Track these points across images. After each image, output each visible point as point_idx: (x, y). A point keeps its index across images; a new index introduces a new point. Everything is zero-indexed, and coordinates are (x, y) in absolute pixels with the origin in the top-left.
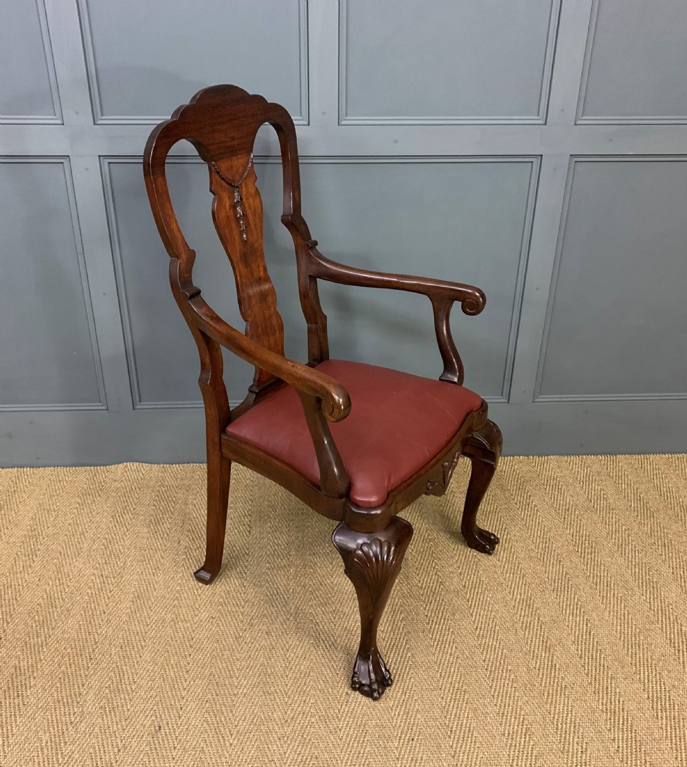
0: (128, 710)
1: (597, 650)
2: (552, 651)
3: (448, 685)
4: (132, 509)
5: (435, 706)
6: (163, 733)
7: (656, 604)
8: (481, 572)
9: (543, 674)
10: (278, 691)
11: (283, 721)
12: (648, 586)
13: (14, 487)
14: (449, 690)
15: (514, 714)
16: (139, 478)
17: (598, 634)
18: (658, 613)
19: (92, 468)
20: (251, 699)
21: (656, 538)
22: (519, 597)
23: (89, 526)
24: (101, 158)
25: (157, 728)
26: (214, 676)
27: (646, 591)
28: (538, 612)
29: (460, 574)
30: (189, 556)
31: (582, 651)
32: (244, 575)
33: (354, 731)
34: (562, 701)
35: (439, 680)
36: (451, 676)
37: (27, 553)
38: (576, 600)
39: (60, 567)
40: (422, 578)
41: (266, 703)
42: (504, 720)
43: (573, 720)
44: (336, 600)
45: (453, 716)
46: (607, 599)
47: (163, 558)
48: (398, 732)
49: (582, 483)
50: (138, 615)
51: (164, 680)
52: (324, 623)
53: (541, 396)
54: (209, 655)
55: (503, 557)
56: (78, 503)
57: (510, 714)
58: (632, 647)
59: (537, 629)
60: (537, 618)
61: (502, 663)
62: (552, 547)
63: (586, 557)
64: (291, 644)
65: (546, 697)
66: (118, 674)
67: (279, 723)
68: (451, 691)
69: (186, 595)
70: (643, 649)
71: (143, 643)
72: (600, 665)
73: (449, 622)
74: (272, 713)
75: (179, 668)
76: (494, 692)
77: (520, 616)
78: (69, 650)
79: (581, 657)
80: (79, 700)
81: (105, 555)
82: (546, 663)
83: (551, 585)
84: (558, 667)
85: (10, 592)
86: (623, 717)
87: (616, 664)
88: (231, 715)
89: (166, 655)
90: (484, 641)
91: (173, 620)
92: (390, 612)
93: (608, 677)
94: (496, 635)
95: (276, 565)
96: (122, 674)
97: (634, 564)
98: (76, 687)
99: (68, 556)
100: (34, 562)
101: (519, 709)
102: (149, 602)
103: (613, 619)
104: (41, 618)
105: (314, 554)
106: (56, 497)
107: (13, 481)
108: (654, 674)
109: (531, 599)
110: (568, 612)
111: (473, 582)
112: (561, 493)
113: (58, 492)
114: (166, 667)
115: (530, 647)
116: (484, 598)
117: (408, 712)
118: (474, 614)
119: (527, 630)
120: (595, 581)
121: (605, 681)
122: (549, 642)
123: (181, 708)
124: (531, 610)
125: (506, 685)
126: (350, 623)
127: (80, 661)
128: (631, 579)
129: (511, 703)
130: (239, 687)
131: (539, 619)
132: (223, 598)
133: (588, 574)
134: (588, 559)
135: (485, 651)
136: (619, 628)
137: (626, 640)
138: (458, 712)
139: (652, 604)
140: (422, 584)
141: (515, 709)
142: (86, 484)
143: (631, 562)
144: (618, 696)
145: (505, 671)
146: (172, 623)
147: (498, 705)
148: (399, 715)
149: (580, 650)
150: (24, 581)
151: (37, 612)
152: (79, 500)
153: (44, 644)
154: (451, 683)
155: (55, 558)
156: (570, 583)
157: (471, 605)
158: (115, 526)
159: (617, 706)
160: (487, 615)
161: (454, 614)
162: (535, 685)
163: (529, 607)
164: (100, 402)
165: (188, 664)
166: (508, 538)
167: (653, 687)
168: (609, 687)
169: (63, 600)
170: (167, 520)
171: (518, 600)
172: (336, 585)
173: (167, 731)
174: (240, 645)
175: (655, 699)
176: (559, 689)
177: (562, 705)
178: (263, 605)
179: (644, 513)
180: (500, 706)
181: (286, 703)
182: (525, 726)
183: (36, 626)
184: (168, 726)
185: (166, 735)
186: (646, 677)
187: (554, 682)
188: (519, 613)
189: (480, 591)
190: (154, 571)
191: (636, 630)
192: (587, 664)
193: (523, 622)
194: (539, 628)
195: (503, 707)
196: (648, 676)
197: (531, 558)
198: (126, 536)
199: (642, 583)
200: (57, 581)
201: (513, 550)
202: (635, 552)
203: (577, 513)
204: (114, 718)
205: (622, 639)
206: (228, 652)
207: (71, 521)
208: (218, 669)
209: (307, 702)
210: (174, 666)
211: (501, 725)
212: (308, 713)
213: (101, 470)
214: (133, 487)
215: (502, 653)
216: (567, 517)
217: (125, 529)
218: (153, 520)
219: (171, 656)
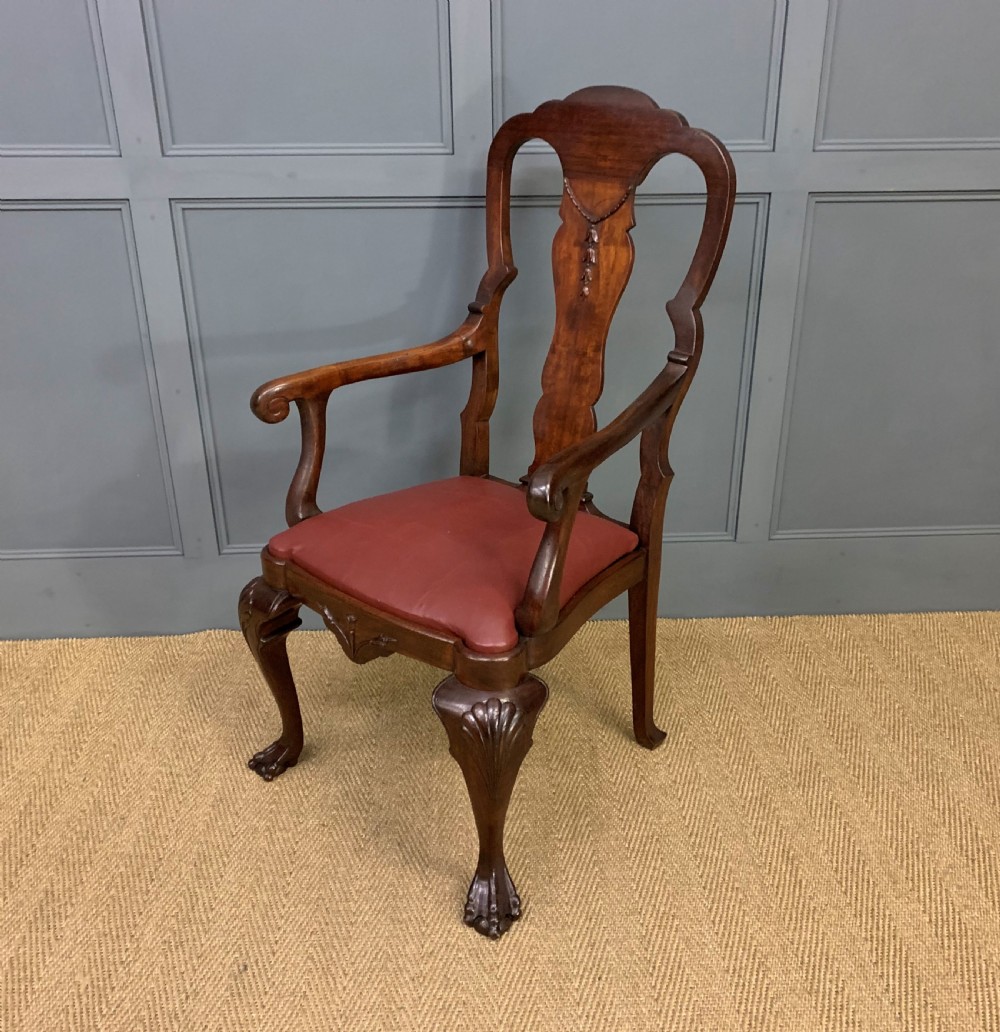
0: (202, 945)
1: (859, 861)
2: (796, 862)
3: (650, 908)
4: (216, 690)
5: (632, 935)
6: (250, 974)
7: (941, 802)
8: (697, 763)
9: (783, 893)
10: (412, 918)
11: (417, 957)
12: (931, 779)
13: (53, 663)
14: (651, 915)
15: (742, 945)
16: (227, 650)
17: (861, 841)
18: (944, 813)
19: (163, 638)
20: (373, 929)
21: (942, 718)
22: (750, 794)
23: (156, 711)
24: (173, 202)
25: (241, 968)
26: (324, 900)
27: (928, 785)
28: (777, 812)
31: (837, 862)
33: (517, 969)
34: (810, 927)
35: (637, 902)
36: (654, 896)
37: (68, 746)
38: (830, 798)
39: (113, 764)
40: (617, 771)
41: (395, 934)
42: (728, 953)
43: (825, 951)
45: (657, 948)
46: (873, 796)
48: (579, 970)
49: (838, 650)
50: (220, 823)
51: (253, 906)
53: (780, 532)
54: (317, 873)
55: (729, 744)
56: (142, 682)
57: (736, 945)
58: (908, 856)
59: (776, 836)
60: (775, 821)
61: (727, 878)
62: (797, 731)
63: (844, 742)
65: (787, 922)
66: (189, 899)
67: (412, 959)
68: (654, 915)
69: (287, 797)
70: (924, 859)
71: (225, 859)
72: (863, 880)
73: (654, 827)
74: (404, 947)
75: (275, 890)
76: (715, 918)
77: (752, 819)
78: (122, 869)
79: (836, 871)
80: (133, 932)
81: (177, 748)
82: (788, 879)
83: (795, 779)
84: (804, 883)
85: (43, 795)
86: (895, 946)
87: (885, 879)
88: (345, 949)
89: (258, 874)
90: (701, 851)
91: (268, 829)
92: (571, 816)
93: (873, 896)
94: (718, 843)
96: (194, 899)
97: (911, 750)
98: (130, 917)
99: (125, 749)
100: (77, 757)
101: (749, 939)
102: (236, 806)
103: (881, 821)
104: (85, 828)
106: (111, 675)
107: (52, 656)
108: (938, 891)
109: (767, 796)
110: (819, 813)
111: (686, 776)
112: (810, 663)
113: (114, 668)
114: (257, 889)
115: (766, 859)
116: (701, 796)
117: (594, 943)
118: (688, 817)
119: (762, 837)
120: (857, 773)
121: (870, 900)
122: (792, 853)
123: (276, 942)
124: (767, 811)
125: (731, 907)
126: (515, 829)
127: (137, 883)
128: (907, 771)
129: (738, 930)
130: (358, 913)
131: (778, 822)
132: (338, 800)
133: (847, 764)
134: (847, 745)
135: (702, 865)
136: (890, 832)
137: (900, 848)
138: (664, 942)
139: (936, 802)
140: (617, 778)
141: (743, 939)
142: (153, 658)
143: (908, 748)
144: (887, 920)
145: (729, 890)
146: (267, 833)
147: (720, 933)
148: (581, 947)
149: (834, 861)
150: (62, 781)
151: (80, 820)
152: (143, 679)
153: (88, 861)
154: (655, 906)
155: (108, 753)
156: (823, 776)
157: (684, 806)
158: (192, 711)
159: (887, 932)
160: (706, 818)
161: (660, 818)
162: (772, 908)
163: (765, 808)
164: (173, 544)
165: (289, 884)
166: (737, 719)
167: (936, 908)
168: (876, 908)
169: (117, 806)
171: (749, 799)
173: (256, 971)
174: (360, 860)
175: (940, 923)
176: (805, 912)
177: (809, 933)
178: (395, 808)
179: (925, 687)
180: (724, 935)
181: (423, 934)
182: (757, 960)
183: (78, 839)
184: (257, 965)
185: (254, 976)
186: (928, 894)
187: (798, 903)
188: (750, 815)
189: (696, 787)
191: (913, 835)
192: (844, 880)
193: (755, 827)
194: (778, 834)
195: (726, 936)
196: (930, 893)
197: (766, 744)
198: (207, 723)
199: (923, 775)
200: (109, 781)
201: (742, 735)
202: (912, 735)
203: (832, 687)
204: (182, 956)
205: (894, 847)
206: (344, 869)
207: (131, 705)
208: (328, 891)
209: (452, 932)
210: (268, 887)
211: (724, 959)
212: (454, 946)
213: (174, 640)
214: (218, 661)
215: (726, 867)
216: (817, 692)
217: (206, 715)
218: (244, 703)
219: (264, 874)
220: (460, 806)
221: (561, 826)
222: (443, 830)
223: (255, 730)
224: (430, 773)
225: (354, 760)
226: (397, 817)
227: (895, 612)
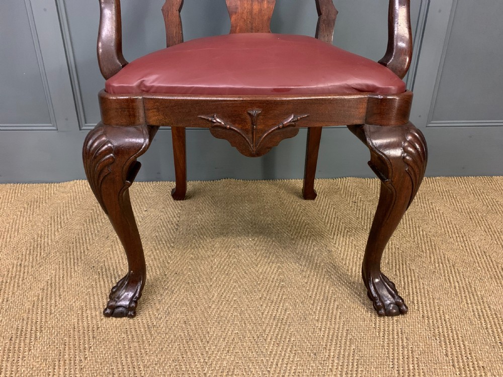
4: (71, 213)
8: (408, 262)
19: (47, 185)
22: (457, 284)
23: (26, 224)
28: (485, 299)
29: (388, 263)
30: (114, 249)
32: (167, 265)
40: (350, 267)
44: (262, 287)
47: (88, 250)
49: (472, 194)
50: (44, 303)
52: (249, 312)
53: (432, 122)
54: (113, 347)
56: (24, 208)
60: (487, 307)
61: (470, 357)
62: (471, 241)
64: (212, 335)
69: (102, 283)
71: (38, 334)
75: (72, 364)
77: (467, 304)
81: (32, 248)
83: (485, 273)
89: (62, 348)
90: (437, 331)
91: (81, 308)
92: (323, 300)
94: (449, 324)
95: (200, 256)
102: (62, 289)
105: (238, 246)
109: (470, 286)
111: (403, 271)
112: (458, 201)
114: (57, 363)
116: (419, 285)
124: (476, 298)
126: (279, 311)
131: (489, 307)
135: (443, 343)
142: (37, 195)
145: (477, 368)
146: (80, 312)
152: (26, 206)
157: (409, 293)
158: (51, 224)
160: (430, 303)
163: (473, 295)
164: (50, 123)
165: (86, 359)
166: (425, 233)
170: (101, 220)
171: (457, 287)
172: (261, 273)
174: (152, 335)
178: (184, 292)
188: (465, 301)
189: (413, 279)
190: (76, 261)
193: (473, 311)
194: (495, 316)
198: (58, 232)
201: (433, 243)
203: (480, 215)
206: (137, 345)
210: (67, 362)
213: (54, 186)
214: (78, 197)
215: (464, 345)
216: (472, 217)
217: (59, 227)
218: (88, 220)
219: (67, 349)
220: (234, 291)
221: (316, 309)
222: (221, 311)
223: (90, 237)
224: (212, 267)
225: (156, 257)
226: (185, 300)
227: (497, 176)
